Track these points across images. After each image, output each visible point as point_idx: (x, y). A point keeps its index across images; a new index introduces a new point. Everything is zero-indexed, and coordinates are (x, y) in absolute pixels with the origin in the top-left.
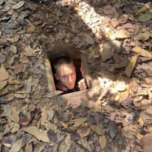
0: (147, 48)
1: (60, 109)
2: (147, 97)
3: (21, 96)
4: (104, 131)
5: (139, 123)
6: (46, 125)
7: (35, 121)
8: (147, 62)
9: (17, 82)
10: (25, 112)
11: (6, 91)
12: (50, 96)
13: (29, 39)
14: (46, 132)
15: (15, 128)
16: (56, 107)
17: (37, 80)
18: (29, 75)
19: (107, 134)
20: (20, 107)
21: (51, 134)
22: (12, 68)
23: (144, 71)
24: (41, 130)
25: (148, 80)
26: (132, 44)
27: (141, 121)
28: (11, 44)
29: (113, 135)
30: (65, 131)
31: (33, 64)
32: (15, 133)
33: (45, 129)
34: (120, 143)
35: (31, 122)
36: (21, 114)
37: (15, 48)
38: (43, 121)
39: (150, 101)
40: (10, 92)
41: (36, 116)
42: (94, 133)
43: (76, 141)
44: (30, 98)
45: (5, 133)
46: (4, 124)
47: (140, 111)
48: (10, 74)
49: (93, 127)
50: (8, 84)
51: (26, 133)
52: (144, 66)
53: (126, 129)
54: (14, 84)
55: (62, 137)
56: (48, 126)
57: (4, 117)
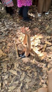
0: (50, 42)
1: (21, 63)
2: (50, 58)
3: (7, 60)
4: (36, 70)
5: (48, 67)
6: (16, 69)
7: (12, 68)
8: (50, 46)
10: (9, 65)
12: (17, 59)
13: (9, 40)
14: (16, 71)
15: (6, 71)
16: (20, 63)
17: (13, 54)
18: (10, 52)
19: (37, 71)
20: (7, 63)
21: (18, 72)
22: (4, 50)
23: (49, 49)
24: (14, 71)
25: (50, 52)
26: (45, 40)
27: (49, 66)
28: (3, 42)
29: (39, 72)
30: (23, 71)
31: (11, 49)
32: (6, 72)
33: (16, 70)
34: (42, 74)
35: (11, 68)
36: (7, 66)
37: (5, 43)
38: (15, 68)
39: (51, 60)
40: (3, 58)
41: (13, 66)
42: (33, 71)
43: (26, 74)
44: (10, 60)
45: (2, 72)
46: (2, 69)
47: (48, 63)
48: (3, 52)
49: (32, 69)
50: (3, 56)
51: (9, 72)
52: (49, 48)
53: (43, 69)
54: (5, 56)
55: (22, 73)
56: (17, 69)
57: (2, 67)
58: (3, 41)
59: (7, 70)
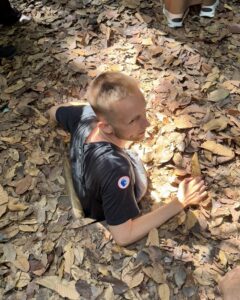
0: (224, 142)
1: (95, 245)
2: (229, 218)
3: (30, 229)
4: (165, 276)
5: (219, 261)
6: (73, 272)
7: (54, 267)
8: (225, 164)
9: (22, 206)
10: (37, 253)
11: (5, 221)
12: (76, 224)
13: (38, 137)
14: (73, 283)
15: (24, 280)
16: (88, 242)
17: (55, 202)
18: (40, 195)
19: (171, 281)
20: (30, 247)
21: (81, 286)
22: (13, 184)
23: (224, 177)
24: (65, 282)
26: (201, 137)
27: (223, 257)
28: (10, 146)
29: (179, 282)
30: (105, 279)
31: (47, 177)
32: (25, 288)
33: (72, 279)
34: (192, 294)
35: (48, 270)
36: (31, 258)
37: (16, 152)
38: (68, 265)
39: (234, 225)
40: (12, 222)
41: (56, 258)
42: (150, 279)
43: (122, 295)
44: (45, 231)
45: (7, 289)
46: (5, 275)
47: (219, 241)
48: (10, 194)
49: (147, 271)
50: (8, 210)
51: (41, 286)
52: (223, 171)
53: (198, 271)
54: (18, 211)
55: (100, 290)
56: (77, 274)
57: (4, 264)
58: (10, 140)
59: (28, 276)
